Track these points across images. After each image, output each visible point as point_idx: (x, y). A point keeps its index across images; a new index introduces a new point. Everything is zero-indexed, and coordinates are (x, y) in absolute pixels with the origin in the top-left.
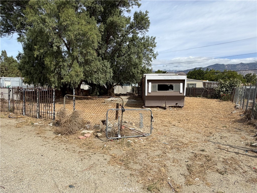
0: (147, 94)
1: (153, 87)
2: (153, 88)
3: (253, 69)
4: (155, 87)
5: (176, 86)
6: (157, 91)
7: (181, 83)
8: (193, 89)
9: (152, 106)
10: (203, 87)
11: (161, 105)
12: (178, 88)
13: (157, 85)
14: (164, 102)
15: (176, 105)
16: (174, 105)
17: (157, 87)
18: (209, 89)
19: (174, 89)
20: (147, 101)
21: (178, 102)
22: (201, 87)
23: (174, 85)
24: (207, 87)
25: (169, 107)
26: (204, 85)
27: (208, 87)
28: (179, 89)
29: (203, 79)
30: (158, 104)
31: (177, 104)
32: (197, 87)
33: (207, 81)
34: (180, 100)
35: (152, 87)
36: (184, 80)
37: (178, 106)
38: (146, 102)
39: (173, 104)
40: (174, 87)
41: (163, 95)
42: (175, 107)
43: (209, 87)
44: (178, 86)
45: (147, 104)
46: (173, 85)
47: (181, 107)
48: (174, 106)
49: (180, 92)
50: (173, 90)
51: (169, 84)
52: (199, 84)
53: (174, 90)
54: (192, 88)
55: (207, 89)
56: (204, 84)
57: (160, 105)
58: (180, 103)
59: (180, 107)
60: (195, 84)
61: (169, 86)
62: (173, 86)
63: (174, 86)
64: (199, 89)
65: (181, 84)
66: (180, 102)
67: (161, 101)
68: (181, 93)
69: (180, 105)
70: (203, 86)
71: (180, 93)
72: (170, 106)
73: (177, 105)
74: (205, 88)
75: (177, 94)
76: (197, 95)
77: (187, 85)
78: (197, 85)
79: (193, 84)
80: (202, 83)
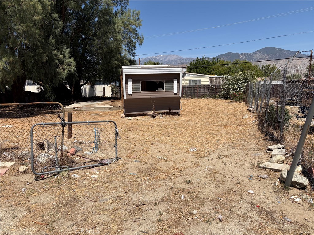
0: (126, 96)
1: (134, 85)
2: (135, 87)
3: (273, 59)
4: (137, 85)
5: (168, 83)
6: (141, 91)
7: (174, 79)
8: (197, 87)
10: (209, 84)
12: (170, 86)
13: (141, 82)
15: (169, 111)
17: (141, 86)
18: (218, 87)
19: (165, 87)
22: (207, 84)
23: (165, 81)
24: (215, 84)
25: (160, 113)
26: (211, 81)
28: (172, 88)
29: (210, 73)
33: (216, 76)
35: (132, 85)
36: (179, 74)
37: (172, 112)
39: (165, 110)
40: (165, 85)
42: (167, 113)
43: (217, 83)
44: (171, 83)
46: (163, 82)
49: (173, 91)
51: (158, 81)
52: (205, 80)
53: (165, 89)
54: (195, 85)
55: (215, 86)
56: (211, 79)
59: (175, 113)
60: (200, 80)
61: (158, 83)
62: (163, 84)
64: (205, 87)
68: (176, 93)
69: (174, 111)
70: (209, 82)
74: (212, 85)
75: (169, 95)
76: (202, 95)
77: (188, 81)
78: (201, 81)
79: (197, 80)
80: (209, 78)
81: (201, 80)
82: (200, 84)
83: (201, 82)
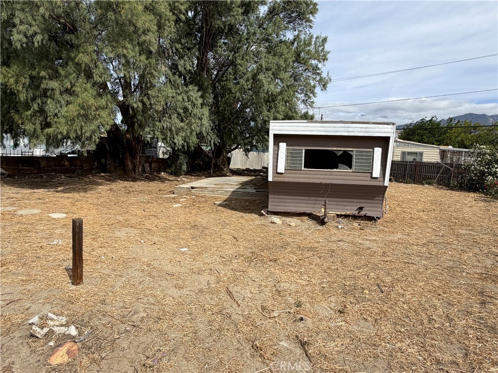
0: (274, 177)
1: (290, 156)
2: (293, 160)
4: (296, 157)
5: (361, 155)
6: (303, 169)
7: (375, 149)
8: (415, 165)
9: (288, 211)
10: (439, 161)
11: (314, 210)
12: (366, 163)
13: (304, 151)
14: (321, 201)
15: (359, 212)
16: (352, 210)
17: (303, 158)
18: (456, 167)
19: (354, 164)
20: (273, 196)
21: (365, 204)
22: (435, 161)
23: (354, 151)
24: (449, 162)
25: (338, 216)
26: (443, 157)
27: (452, 160)
28: (369, 166)
29: (440, 143)
30: (306, 207)
31: (361, 209)
32: (424, 160)
33: (450, 147)
34: (372, 199)
35: (287, 156)
36: (387, 139)
37: (365, 216)
38: (270, 200)
39: (350, 210)
40: (354, 160)
41: (319, 181)
42: (355, 217)
43: (454, 161)
44: (368, 156)
45: (273, 203)
46: (351, 153)
47: (375, 220)
48: (352, 216)
49: (371, 173)
50: (350, 167)
51: (339, 149)
52: (431, 154)
53: (354, 167)
54: (413, 162)
55: (451, 165)
56: (443, 154)
57: (311, 209)
58: (372, 207)
59: (371, 219)
60: (421, 154)
61: (339, 154)
62: (351, 156)
63: (354, 157)
64: (430, 165)
65: (378, 152)
66: (372, 203)
67: (314, 198)
68: (377, 178)
69: (369, 214)
70: (439, 158)
71: (372, 178)
72: (341, 216)
73: (363, 213)
74: (446, 164)
75: (361, 180)
76: (424, 179)
77: (400, 154)
78: (424, 155)
79: (416, 153)
80: (439, 151)
81: (425, 153)
82: (422, 160)
83: (424, 157)
